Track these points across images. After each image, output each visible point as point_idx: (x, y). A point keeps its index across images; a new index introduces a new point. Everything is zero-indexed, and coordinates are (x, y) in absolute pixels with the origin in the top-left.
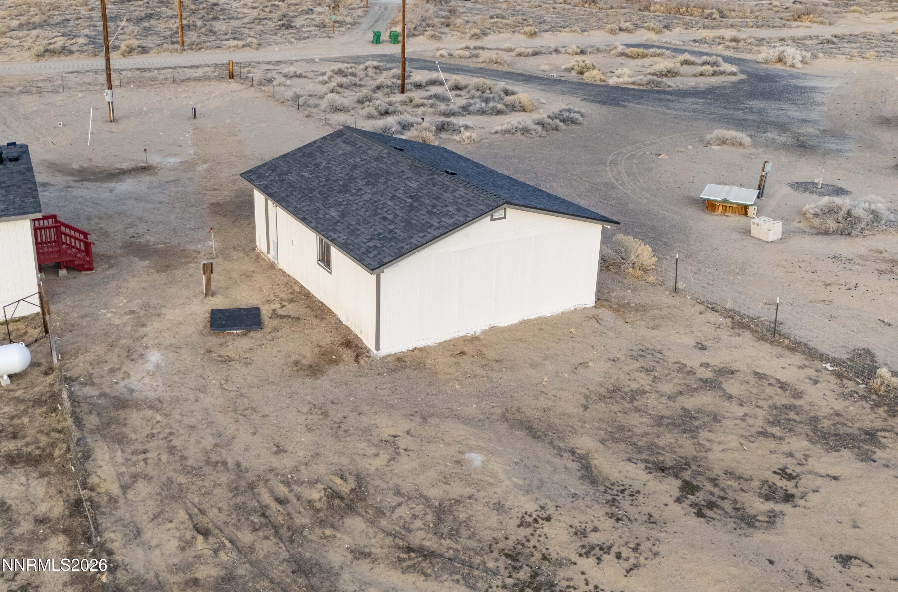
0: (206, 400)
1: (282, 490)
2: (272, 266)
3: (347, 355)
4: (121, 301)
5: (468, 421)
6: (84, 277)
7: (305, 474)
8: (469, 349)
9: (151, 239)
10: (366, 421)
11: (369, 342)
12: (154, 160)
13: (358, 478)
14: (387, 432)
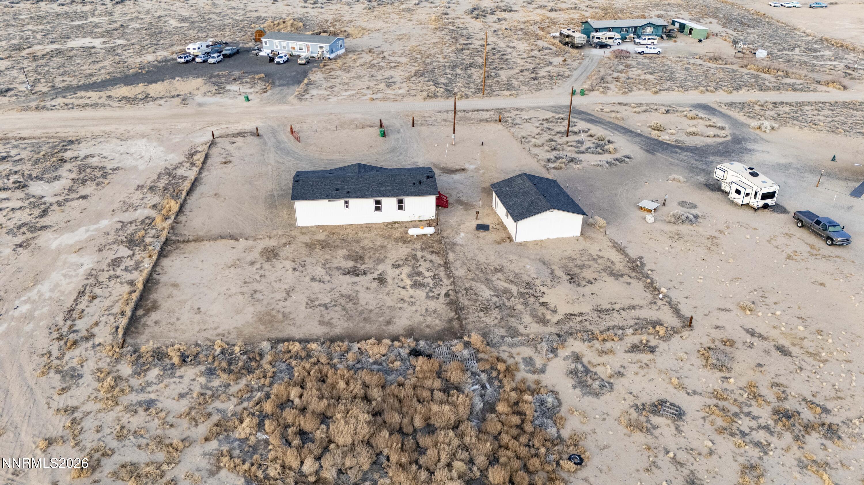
0: (473, 246)
1: (486, 266)
2: (495, 213)
3: (508, 240)
4: (455, 218)
5: (530, 259)
6: (445, 210)
7: (491, 264)
8: (539, 243)
9: (463, 199)
10: (507, 256)
11: (514, 238)
12: (467, 166)
13: (502, 267)
14: (511, 259)
